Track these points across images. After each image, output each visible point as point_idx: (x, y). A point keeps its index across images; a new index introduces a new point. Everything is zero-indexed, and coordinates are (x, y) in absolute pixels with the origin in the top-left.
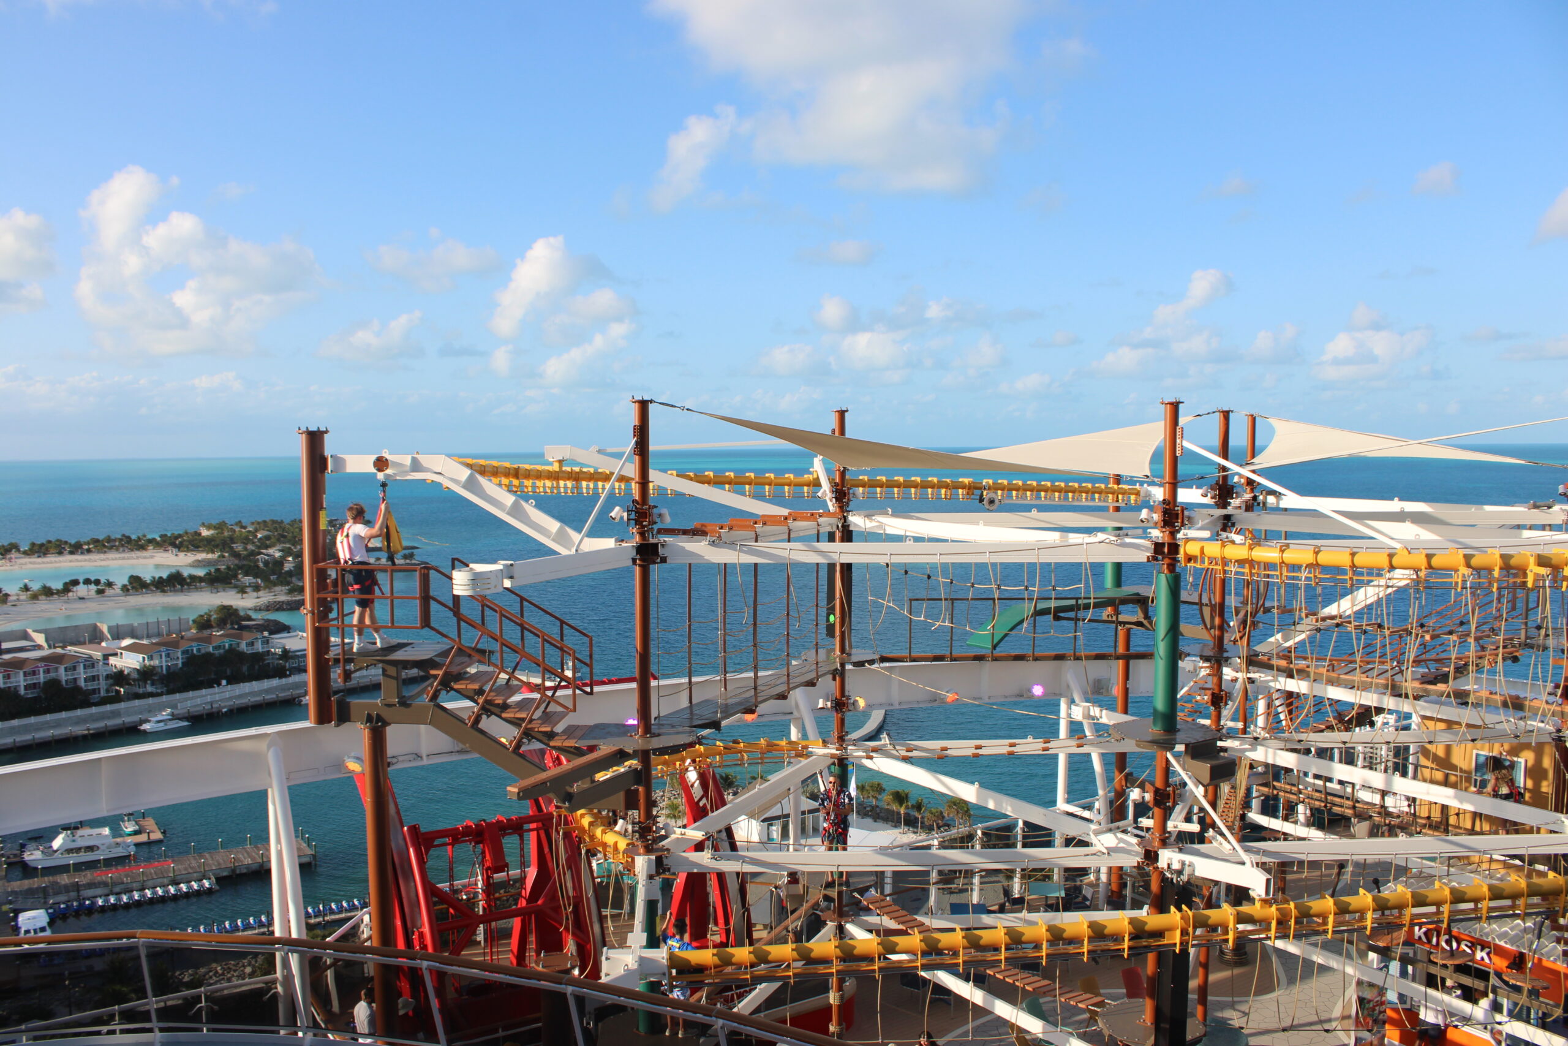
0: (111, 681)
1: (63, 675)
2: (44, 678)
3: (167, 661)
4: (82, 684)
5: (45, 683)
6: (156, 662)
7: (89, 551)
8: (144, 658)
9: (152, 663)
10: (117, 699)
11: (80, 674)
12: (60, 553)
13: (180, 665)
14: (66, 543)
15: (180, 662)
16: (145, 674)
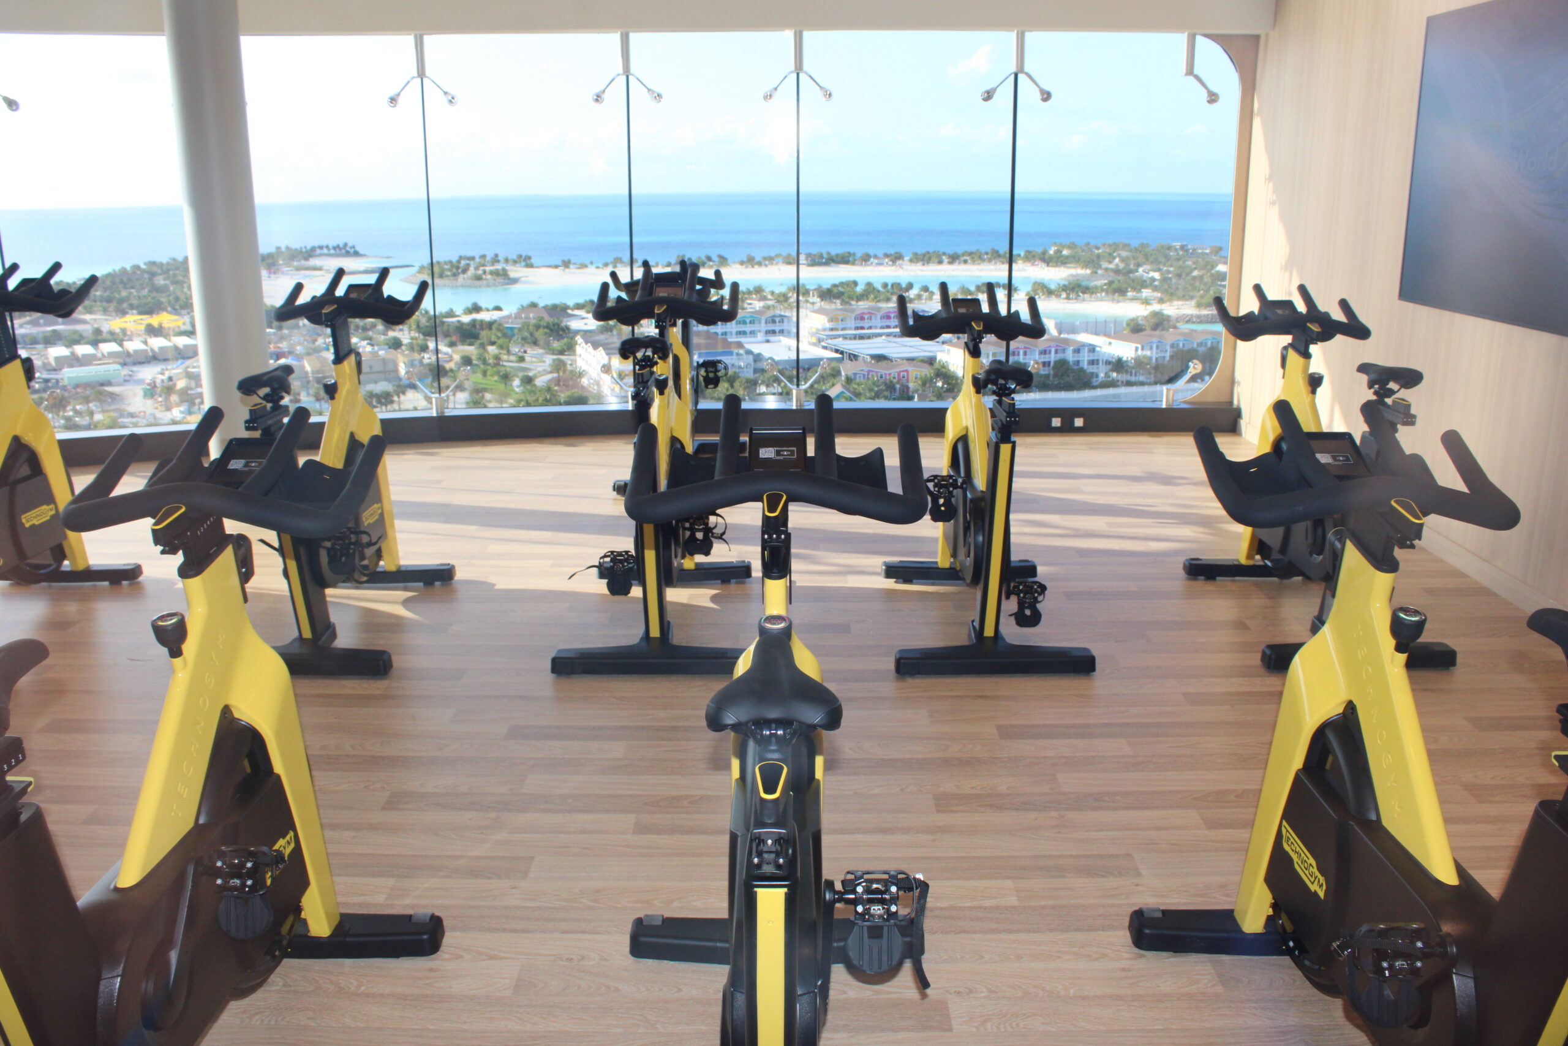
0: (1109, 367)
1: (1070, 356)
2: (1055, 357)
3: (1157, 353)
4: (1085, 366)
5: (1055, 362)
6: (1148, 353)
7: (965, 262)
8: (1137, 349)
9: (1144, 353)
10: (1112, 384)
11: (1084, 356)
12: (940, 262)
13: (1168, 358)
14: (944, 254)
15: (1168, 355)
16: (1140, 363)
